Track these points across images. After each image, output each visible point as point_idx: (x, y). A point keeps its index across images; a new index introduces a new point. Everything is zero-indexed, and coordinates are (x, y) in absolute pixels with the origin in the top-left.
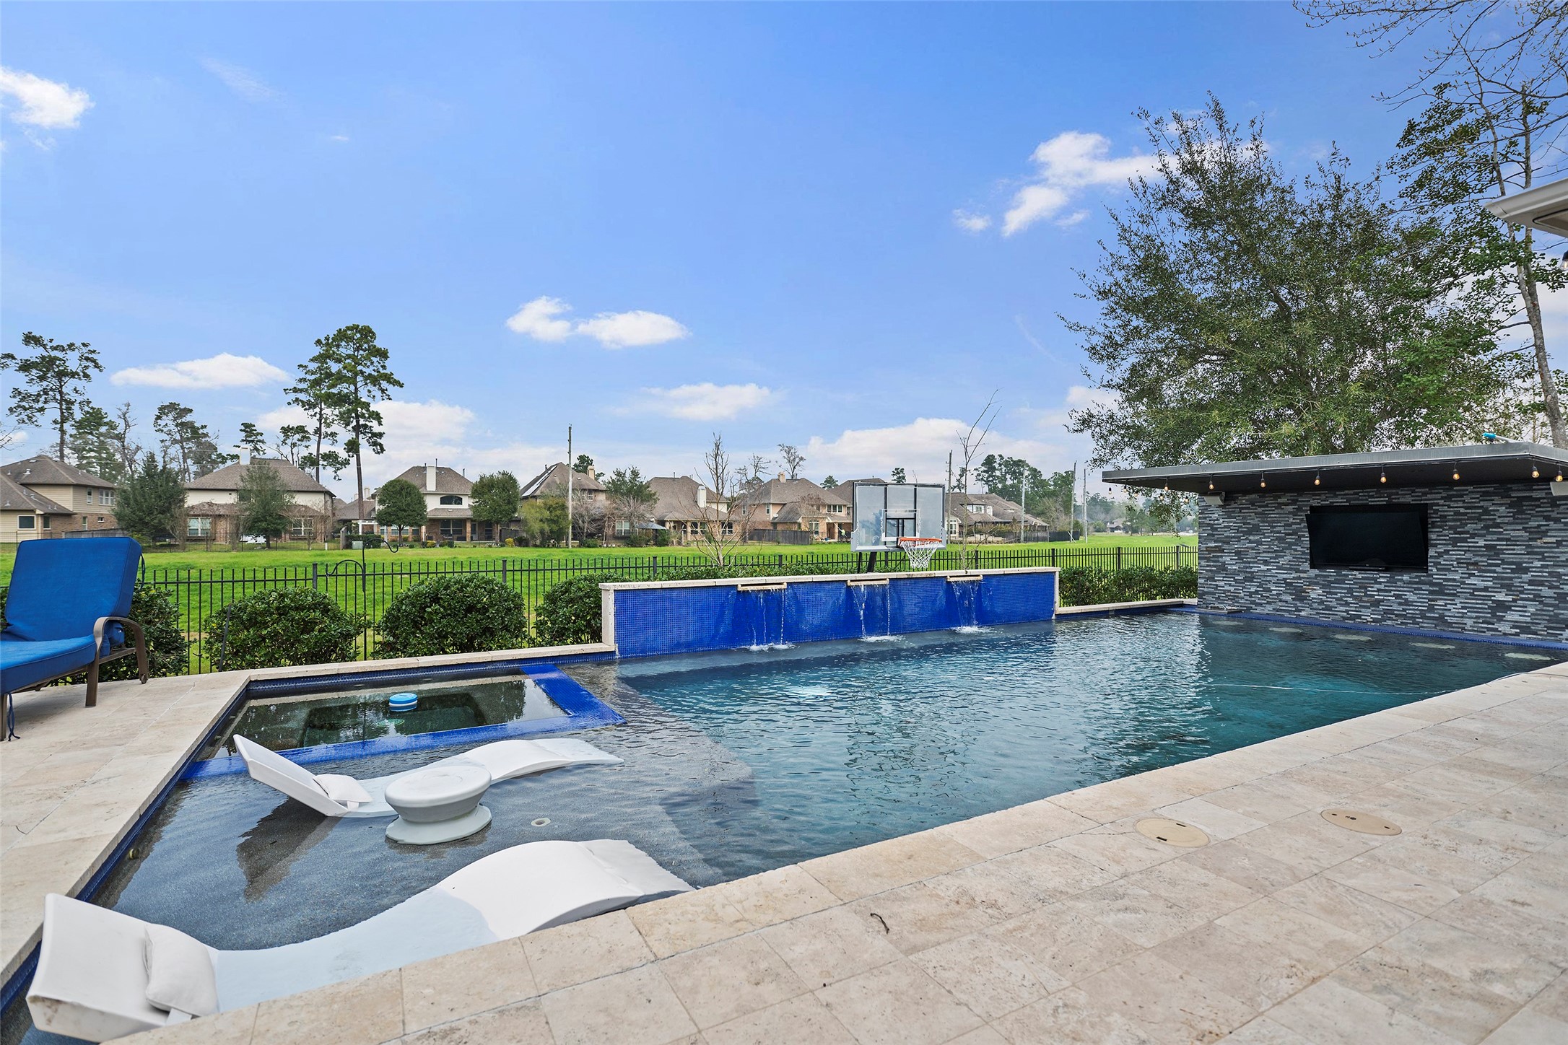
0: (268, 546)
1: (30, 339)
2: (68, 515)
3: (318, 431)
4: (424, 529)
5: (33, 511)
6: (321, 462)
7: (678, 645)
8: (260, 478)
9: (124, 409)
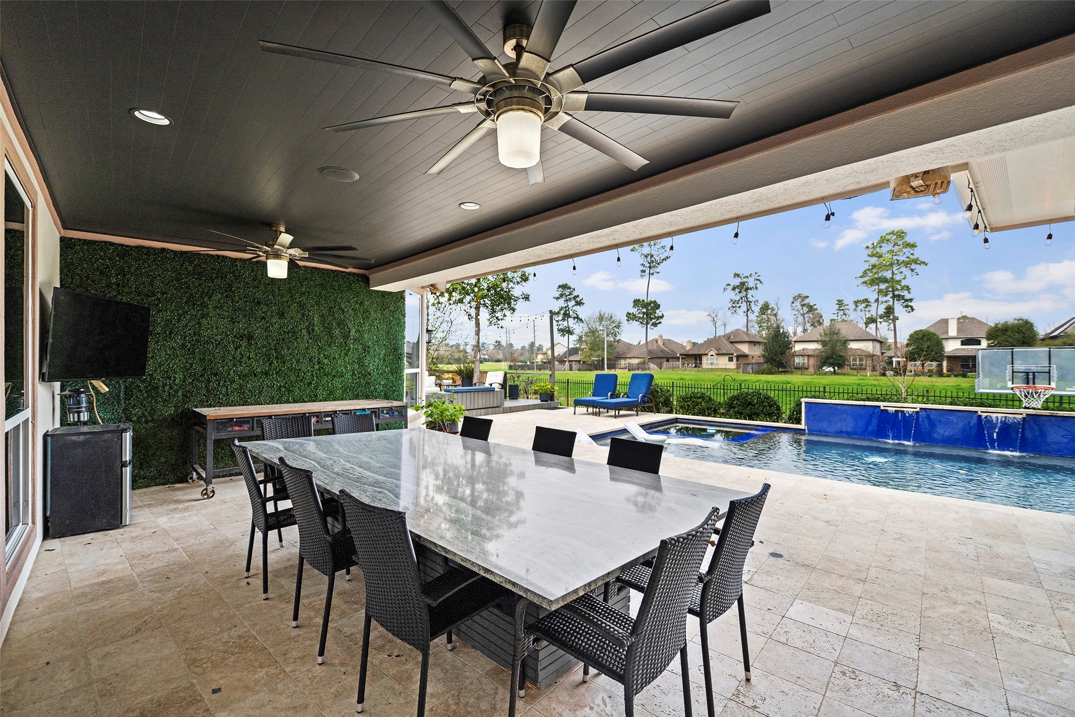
0: (835, 373)
1: (737, 275)
2: (746, 356)
3: (877, 300)
4: (945, 363)
5: (733, 354)
6: (879, 320)
7: (841, 432)
8: (830, 334)
9: (777, 300)
